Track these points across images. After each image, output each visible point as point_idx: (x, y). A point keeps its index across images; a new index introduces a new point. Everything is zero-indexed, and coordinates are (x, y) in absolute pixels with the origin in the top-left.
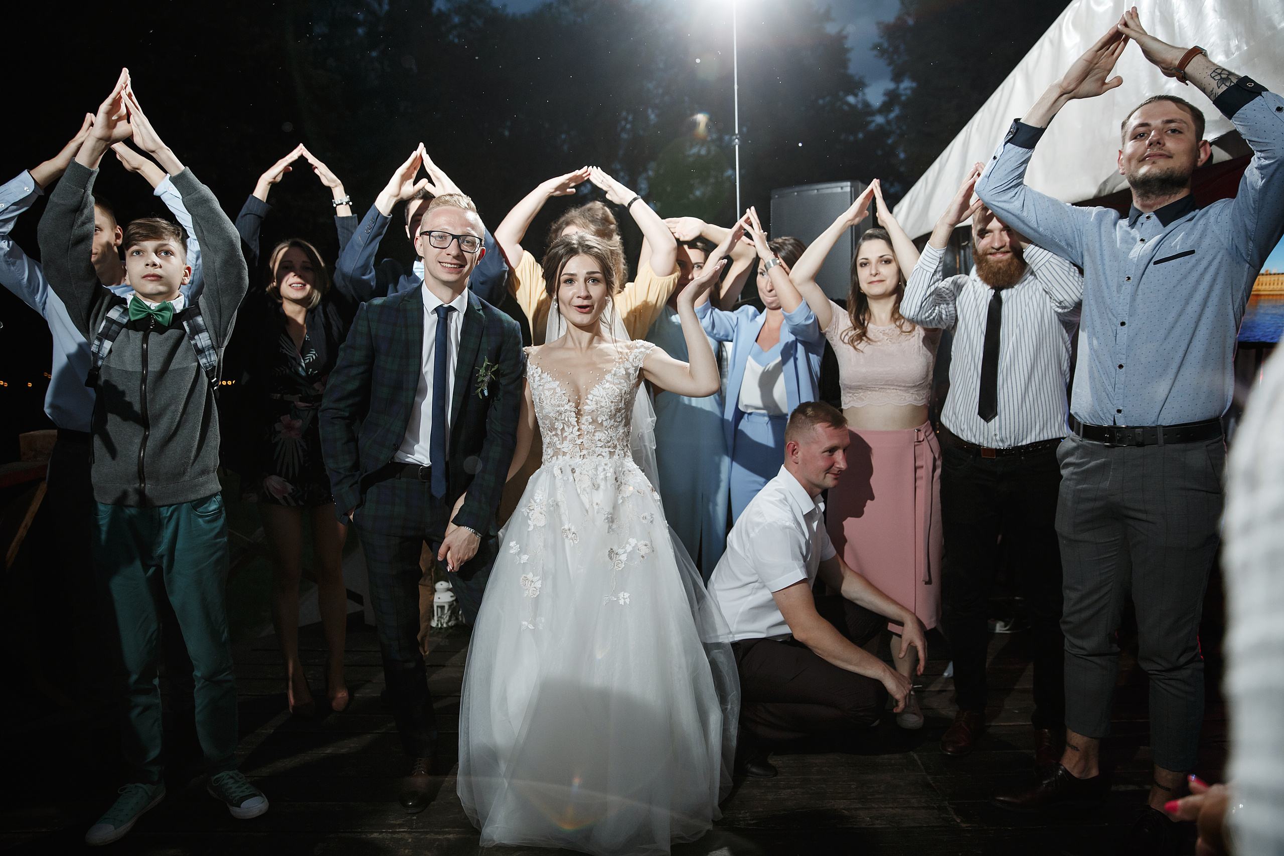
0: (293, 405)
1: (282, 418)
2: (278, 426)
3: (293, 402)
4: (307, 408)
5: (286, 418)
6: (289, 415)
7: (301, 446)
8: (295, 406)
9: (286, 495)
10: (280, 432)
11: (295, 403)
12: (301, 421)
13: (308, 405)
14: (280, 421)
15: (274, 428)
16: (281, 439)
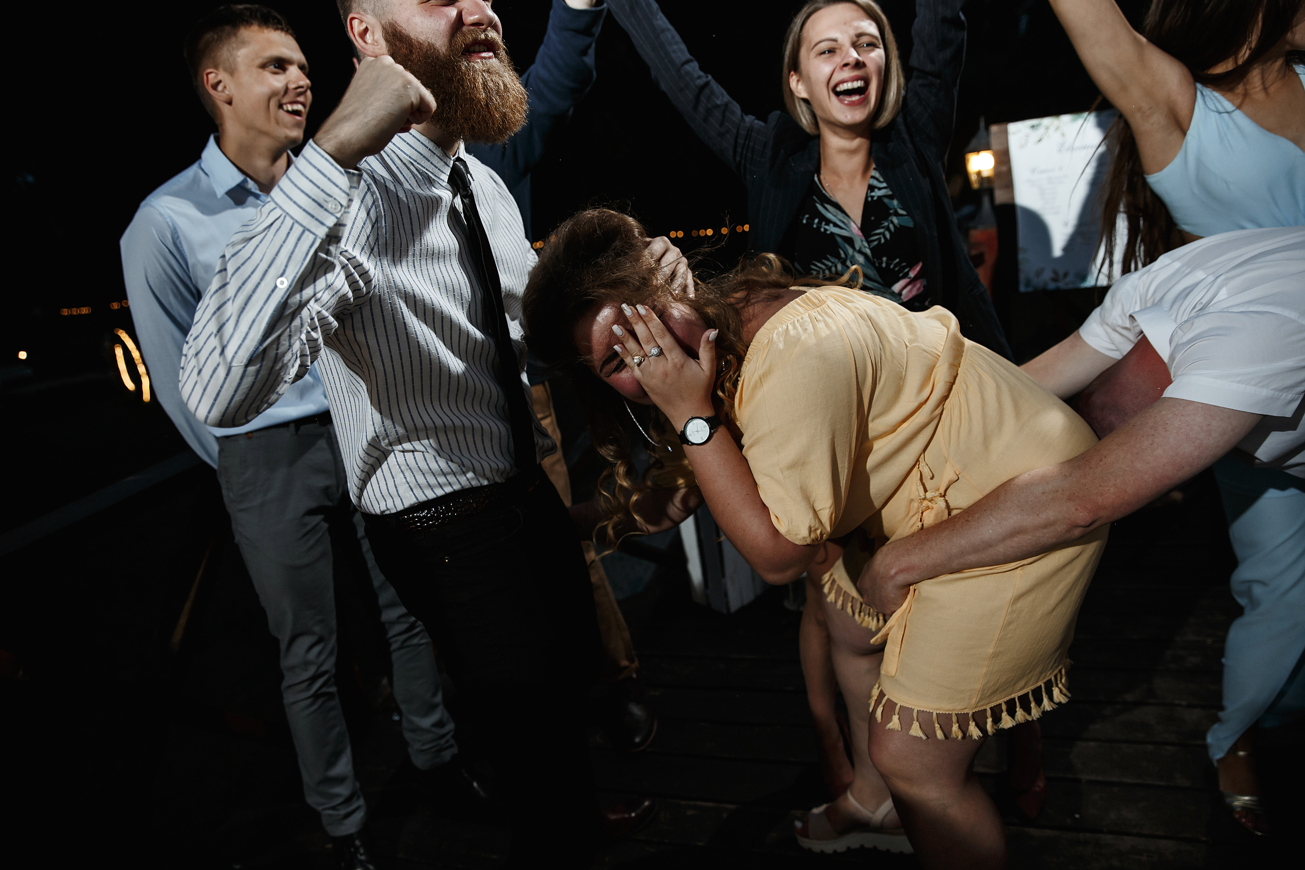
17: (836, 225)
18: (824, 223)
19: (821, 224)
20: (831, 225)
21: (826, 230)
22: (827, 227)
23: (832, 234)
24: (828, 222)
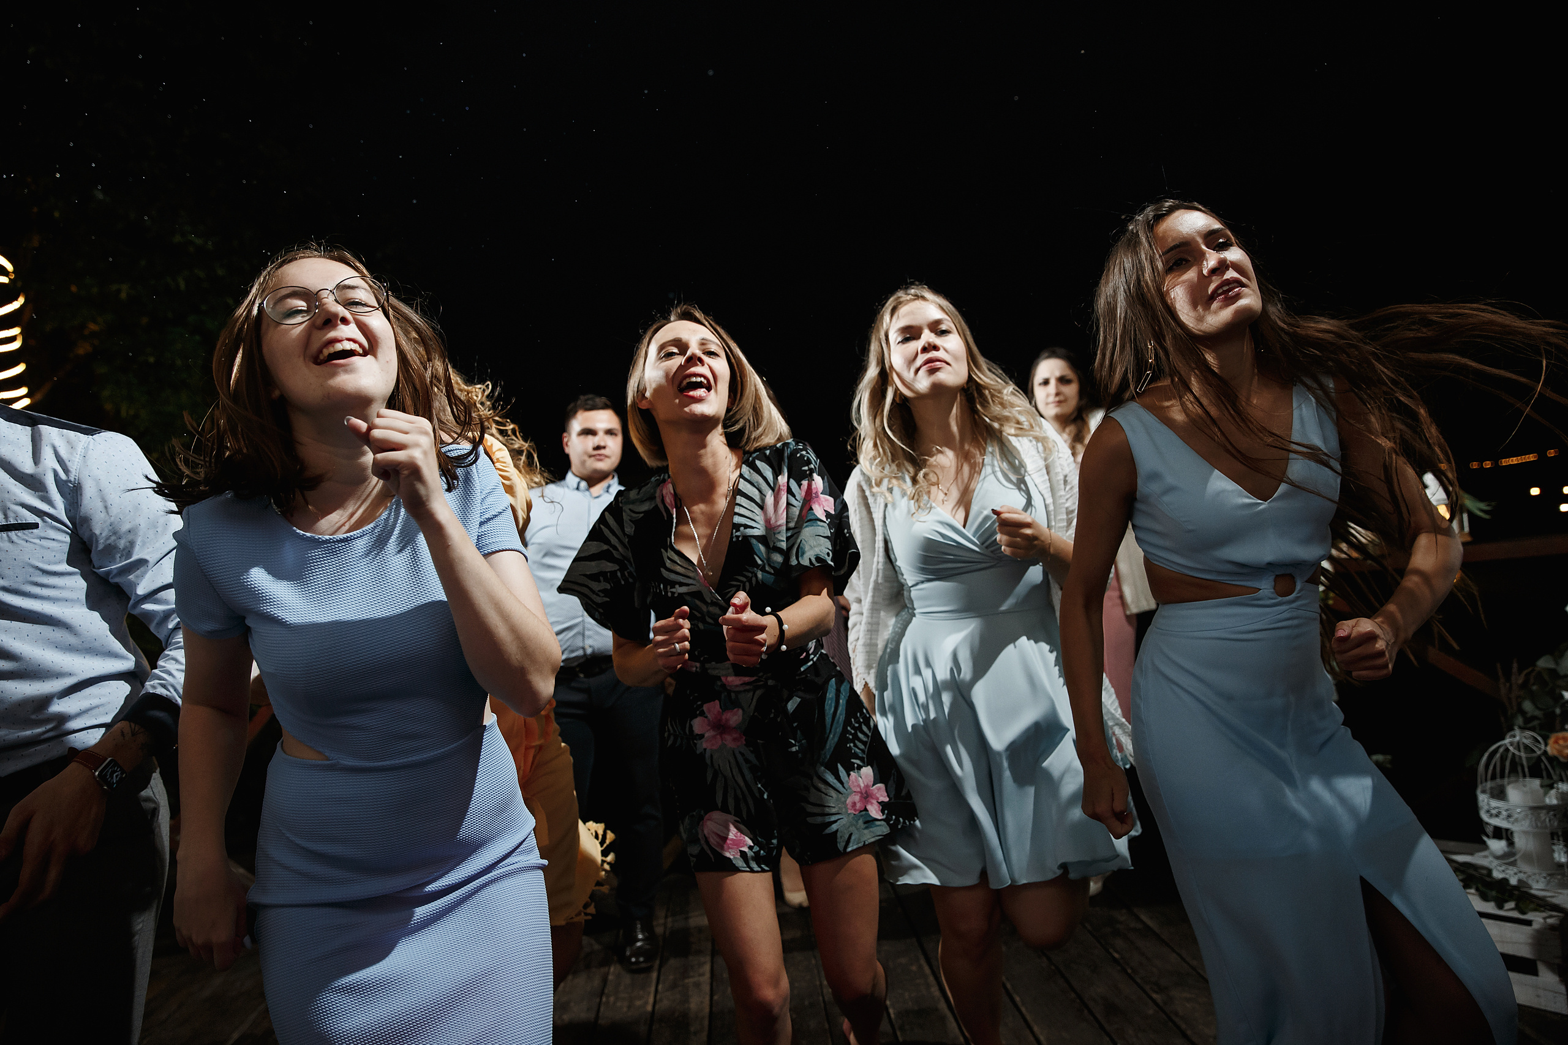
0: (719, 683)
1: (705, 707)
2: (698, 725)
3: (720, 679)
4: (748, 687)
5: (712, 708)
6: (717, 702)
7: (747, 761)
8: (724, 686)
9: (745, 849)
10: (702, 736)
11: (723, 679)
12: (740, 712)
13: (747, 679)
14: (702, 714)
15: (691, 727)
16: (705, 749)
17: (681, 584)
18: (669, 587)
19: (667, 589)
20: (677, 586)
21: (673, 593)
22: (673, 590)
23: (680, 594)
24: (673, 584)
